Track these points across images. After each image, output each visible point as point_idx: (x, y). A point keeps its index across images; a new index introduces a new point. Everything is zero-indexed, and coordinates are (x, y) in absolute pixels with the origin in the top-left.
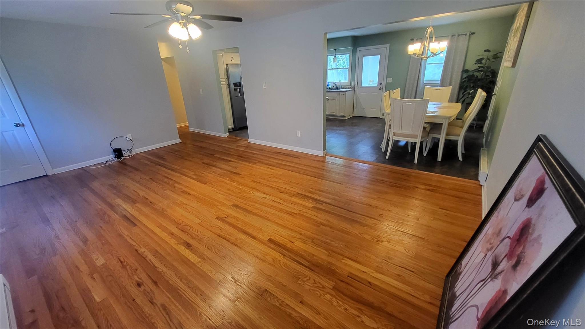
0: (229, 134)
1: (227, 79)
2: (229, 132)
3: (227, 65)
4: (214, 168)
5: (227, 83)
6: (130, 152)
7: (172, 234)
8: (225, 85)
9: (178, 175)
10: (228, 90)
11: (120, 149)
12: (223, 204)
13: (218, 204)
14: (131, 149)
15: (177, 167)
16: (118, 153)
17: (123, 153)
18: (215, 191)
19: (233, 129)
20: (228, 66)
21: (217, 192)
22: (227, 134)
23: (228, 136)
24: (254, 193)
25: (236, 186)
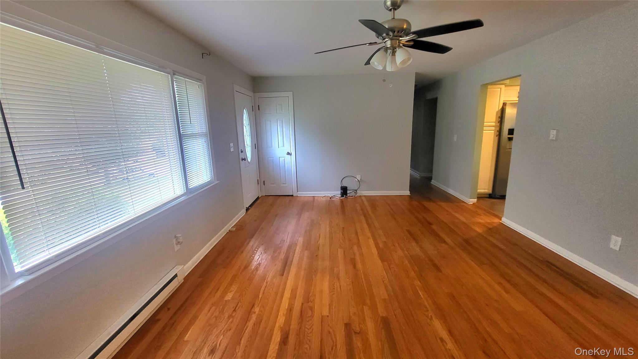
0: (477, 200)
1: (498, 122)
2: (478, 198)
3: (504, 104)
4: (414, 244)
5: (498, 129)
6: (355, 193)
7: (291, 310)
8: (493, 131)
9: (369, 234)
10: (497, 138)
11: (346, 187)
12: (373, 308)
13: (368, 302)
14: (356, 190)
15: (376, 224)
16: (344, 190)
17: (348, 192)
18: (384, 280)
19: (490, 194)
20: (506, 105)
21: (385, 282)
22: (475, 201)
23: (473, 203)
24: (434, 319)
25: (417, 288)
